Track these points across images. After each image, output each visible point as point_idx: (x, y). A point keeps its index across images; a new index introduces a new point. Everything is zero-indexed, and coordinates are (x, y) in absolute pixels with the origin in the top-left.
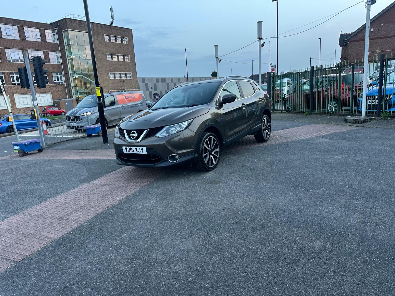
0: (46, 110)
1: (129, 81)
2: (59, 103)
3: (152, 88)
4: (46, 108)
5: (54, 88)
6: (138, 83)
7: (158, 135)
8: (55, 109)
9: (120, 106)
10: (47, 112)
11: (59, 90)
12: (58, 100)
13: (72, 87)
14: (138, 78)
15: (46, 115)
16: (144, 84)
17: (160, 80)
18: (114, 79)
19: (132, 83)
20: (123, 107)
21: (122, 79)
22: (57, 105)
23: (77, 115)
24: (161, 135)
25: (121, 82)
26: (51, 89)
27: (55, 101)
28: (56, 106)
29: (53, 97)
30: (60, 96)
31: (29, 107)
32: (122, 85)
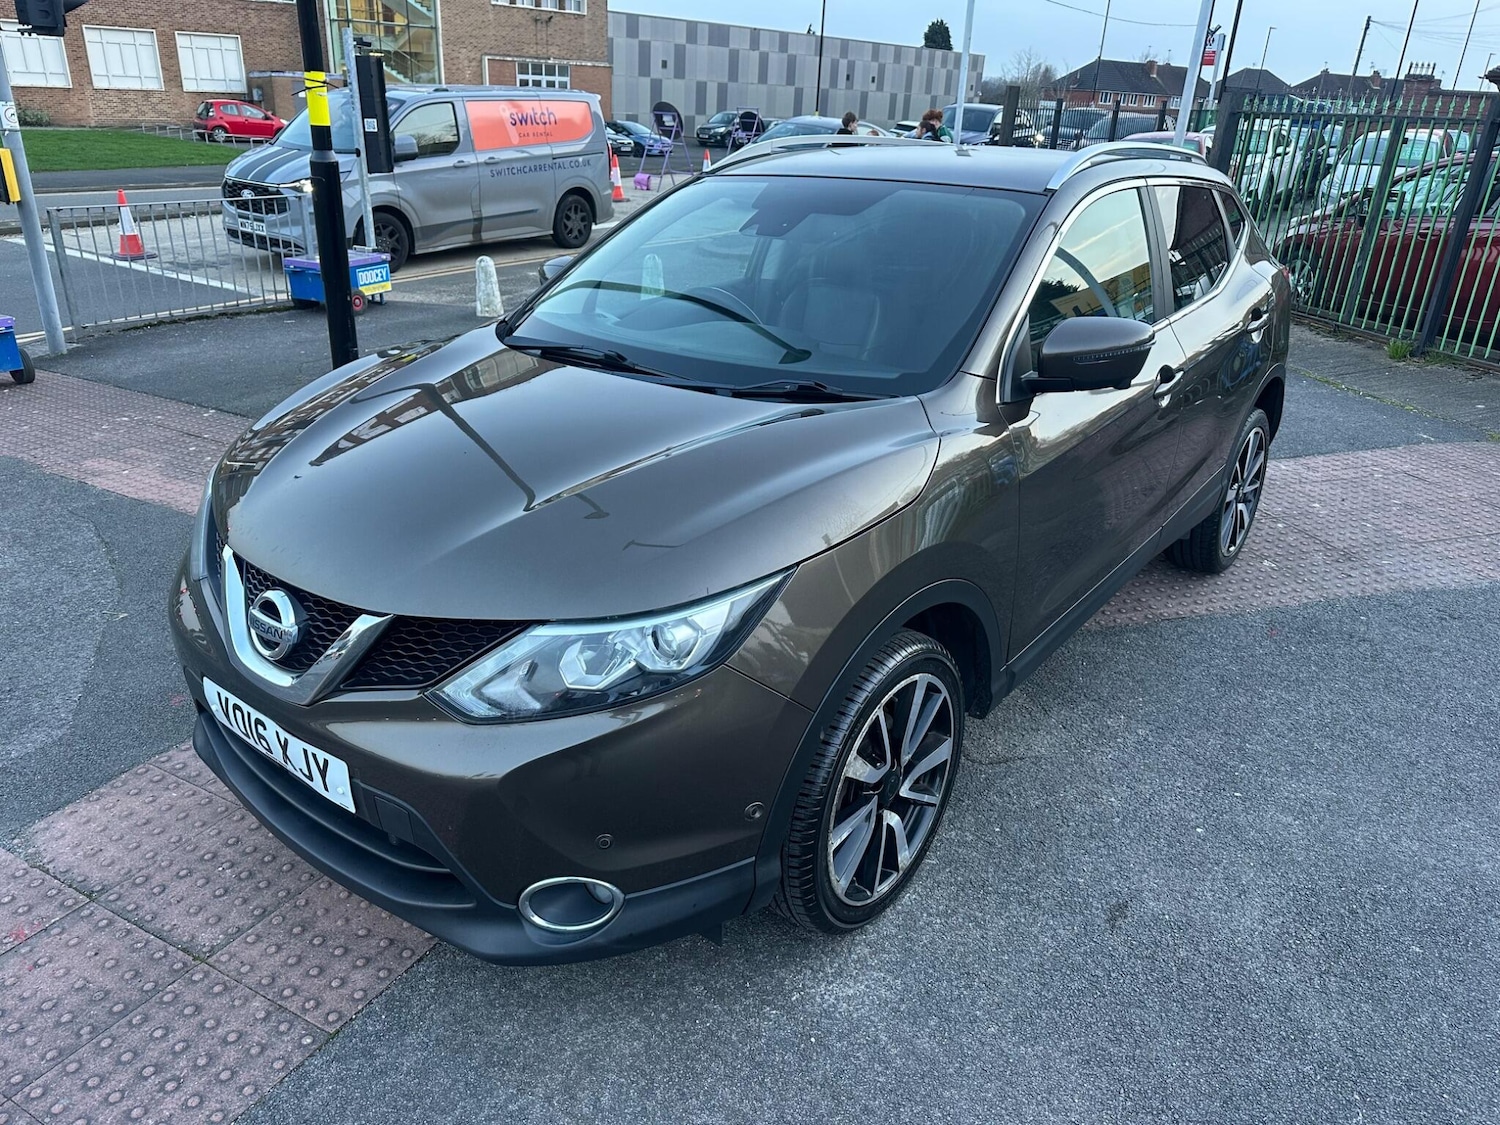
0: (211, 114)
1: (574, 22)
2: (272, 87)
3: (664, 64)
4: (212, 104)
5: (252, 16)
6: (610, 35)
7: (460, 688)
8: (249, 113)
9: (483, 158)
10: (216, 123)
11: (274, 27)
12: (268, 74)
13: (327, 22)
14: (609, 14)
15: (210, 136)
16: (635, 42)
17: (703, 35)
18: (508, 4)
19: (581, 33)
20: (494, 168)
21: (542, 8)
22: (262, 95)
23: (270, 181)
24: (477, 691)
25: (539, 24)
26: (240, 20)
27: (256, 75)
28: (256, 98)
29: (249, 57)
30: (279, 58)
31: (144, 88)
32: (539, 37)
